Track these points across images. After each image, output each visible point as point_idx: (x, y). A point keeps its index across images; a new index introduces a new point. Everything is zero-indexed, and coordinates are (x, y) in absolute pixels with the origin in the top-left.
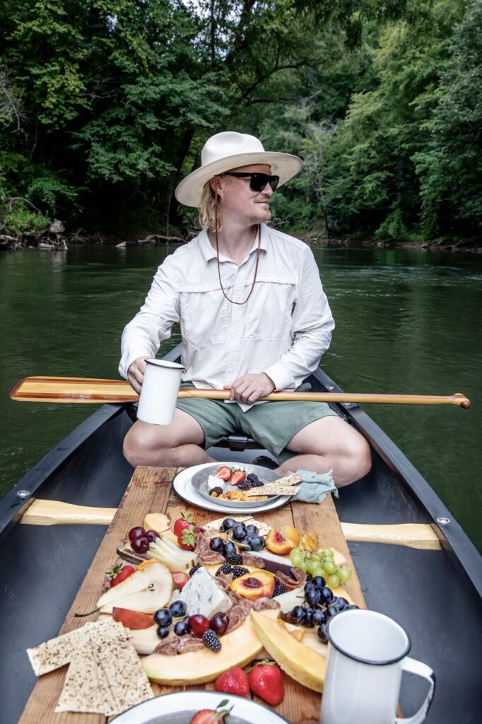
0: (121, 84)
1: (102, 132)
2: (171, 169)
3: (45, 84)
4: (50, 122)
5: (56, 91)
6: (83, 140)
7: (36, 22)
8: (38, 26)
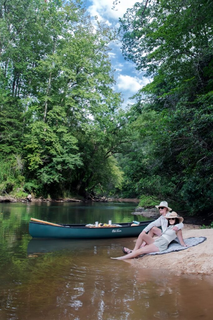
0: (52, 158)
1: (47, 170)
2: (65, 180)
3: (30, 159)
4: (31, 169)
5: (33, 161)
6: (40, 173)
7: (30, 145)
8: (31, 146)
